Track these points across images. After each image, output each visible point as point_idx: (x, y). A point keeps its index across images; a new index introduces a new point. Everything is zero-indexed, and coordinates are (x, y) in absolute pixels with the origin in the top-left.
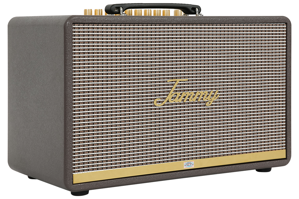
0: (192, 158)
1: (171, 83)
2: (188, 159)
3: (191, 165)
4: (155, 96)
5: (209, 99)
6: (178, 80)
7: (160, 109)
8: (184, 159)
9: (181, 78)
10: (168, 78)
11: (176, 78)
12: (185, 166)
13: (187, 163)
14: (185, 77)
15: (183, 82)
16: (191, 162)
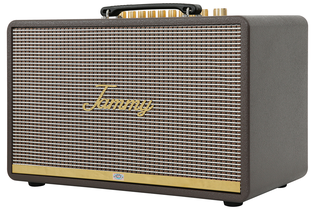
0: (123, 171)
1: (100, 88)
2: (119, 171)
3: (120, 177)
4: (85, 100)
5: (141, 110)
6: (107, 86)
7: (89, 114)
8: (114, 170)
9: (110, 83)
10: (98, 83)
11: (106, 83)
12: (114, 178)
13: (116, 175)
14: (115, 84)
15: (113, 89)
16: (121, 175)
